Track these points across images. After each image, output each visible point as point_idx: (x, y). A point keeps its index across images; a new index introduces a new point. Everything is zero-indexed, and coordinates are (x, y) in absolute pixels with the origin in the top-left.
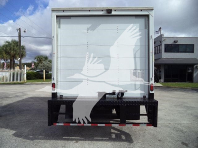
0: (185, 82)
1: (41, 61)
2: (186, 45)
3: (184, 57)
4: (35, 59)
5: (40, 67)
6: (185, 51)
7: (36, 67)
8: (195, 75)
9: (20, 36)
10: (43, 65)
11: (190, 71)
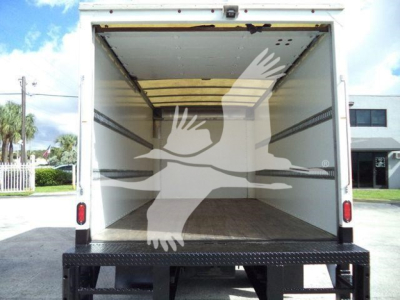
0: (371, 186)
1: (68, 145)
2: (371, 110)
3: (369, 136)
4: (57, 141)
5: (64, 158)
6: (369, 124)
7: (59, 158)
8: (391, 172)
9: (23, 94)
10: (71, 154)
11: (380, 164)
